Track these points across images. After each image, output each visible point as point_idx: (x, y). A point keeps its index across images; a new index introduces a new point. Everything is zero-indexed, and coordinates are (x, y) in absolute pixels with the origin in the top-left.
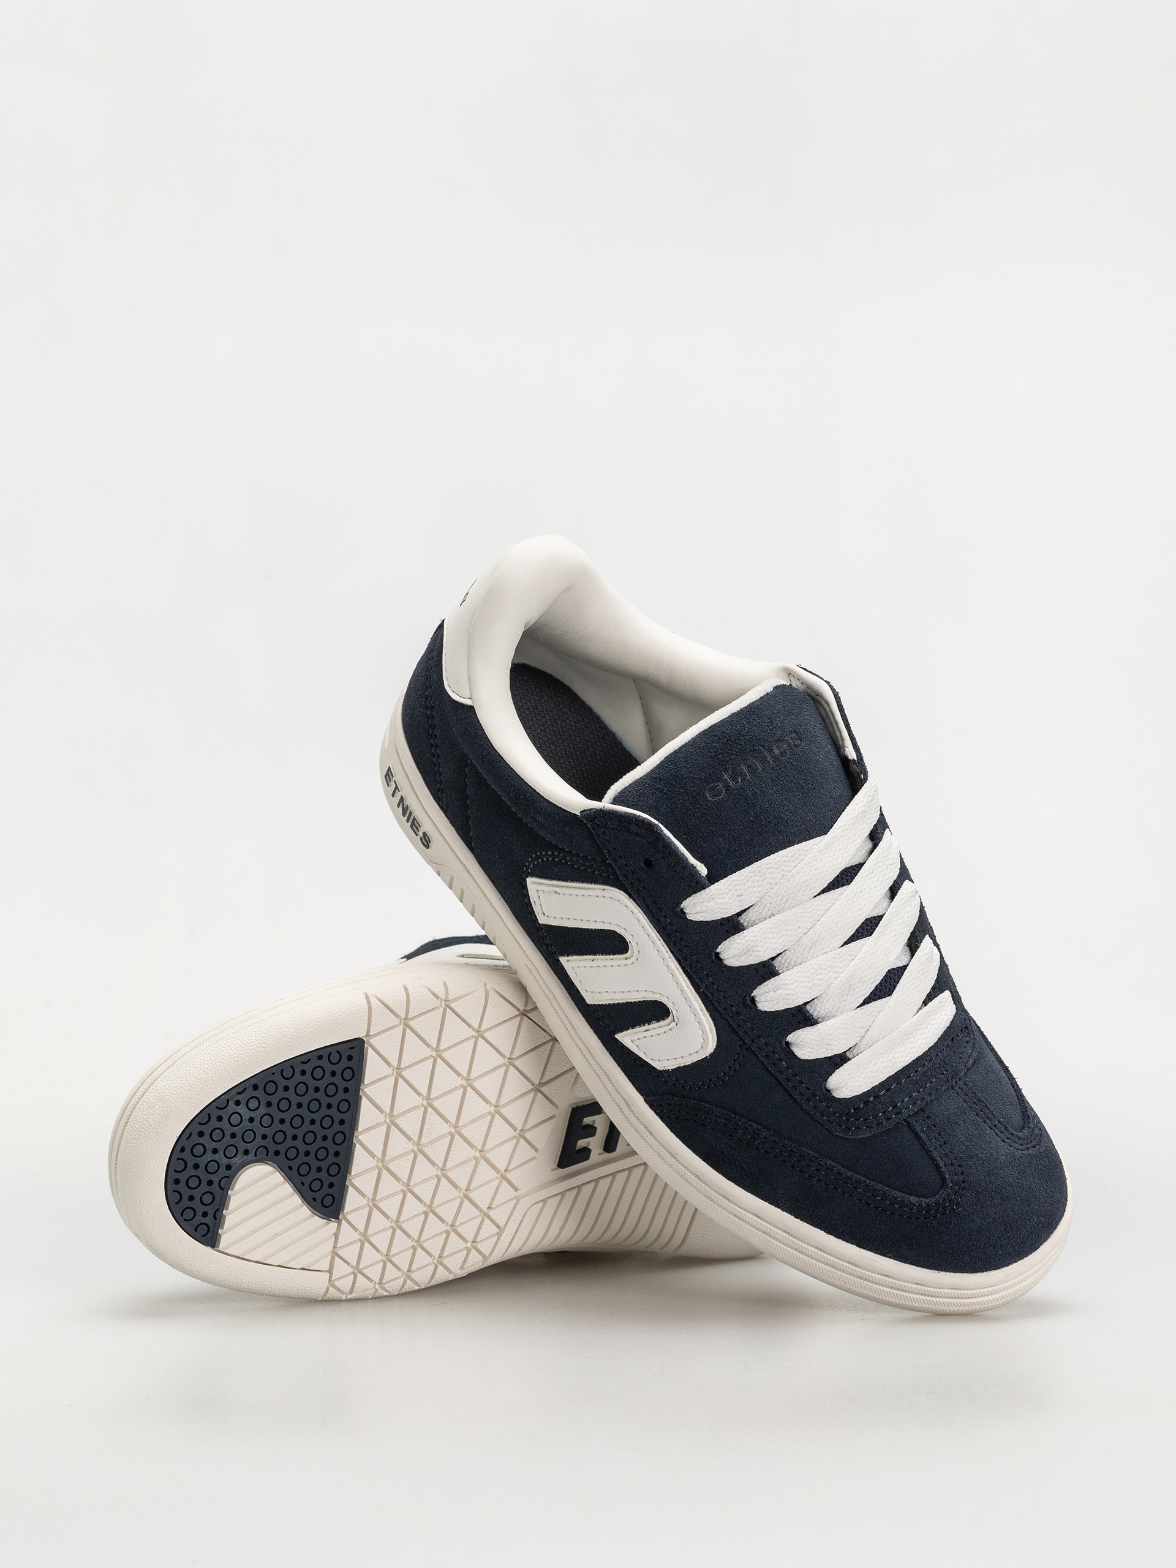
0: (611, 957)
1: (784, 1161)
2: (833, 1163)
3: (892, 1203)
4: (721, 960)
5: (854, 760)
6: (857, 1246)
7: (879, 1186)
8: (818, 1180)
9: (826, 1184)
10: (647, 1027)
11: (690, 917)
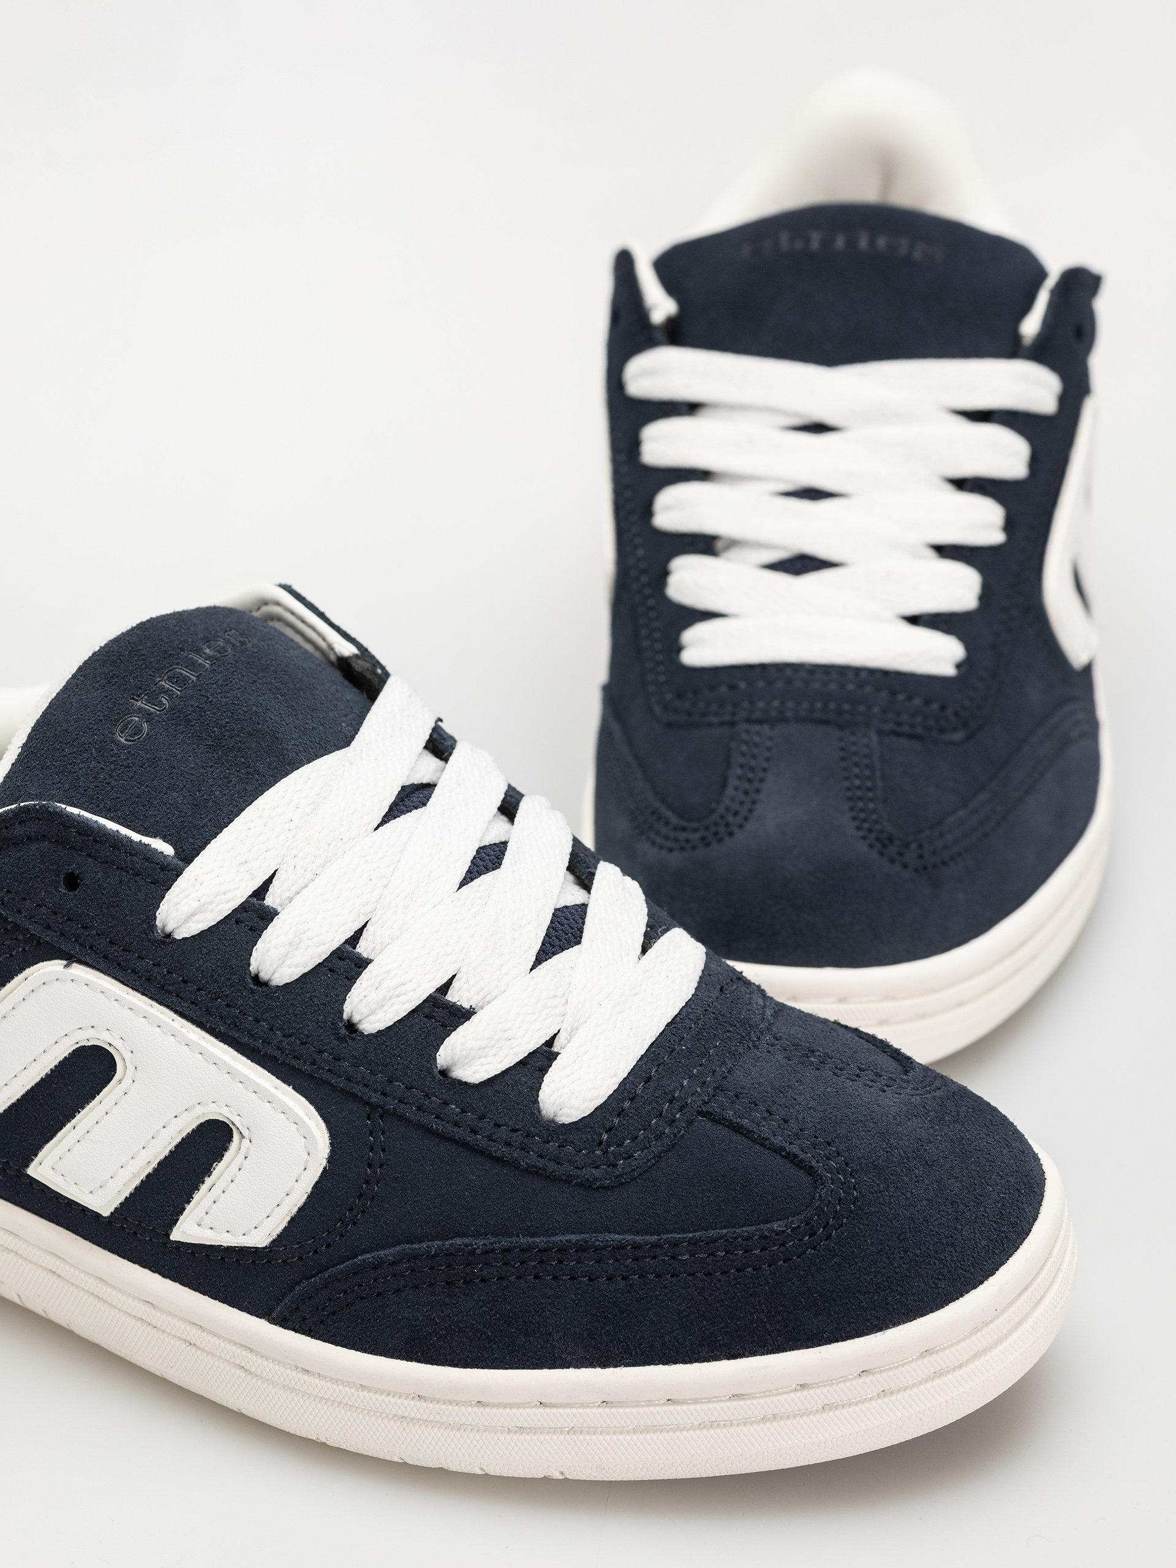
0: (98, 1098)
1: (536, 1277)
2: (617, 1236)
3: (746, 1251)
4: (266, 984)
5: (356, 656)
6: (728, 1359)
7: (713, 1233)
8: (607, 1279)
9: (624, 1278)
10: (208, 1181)
11: (178, 936)
